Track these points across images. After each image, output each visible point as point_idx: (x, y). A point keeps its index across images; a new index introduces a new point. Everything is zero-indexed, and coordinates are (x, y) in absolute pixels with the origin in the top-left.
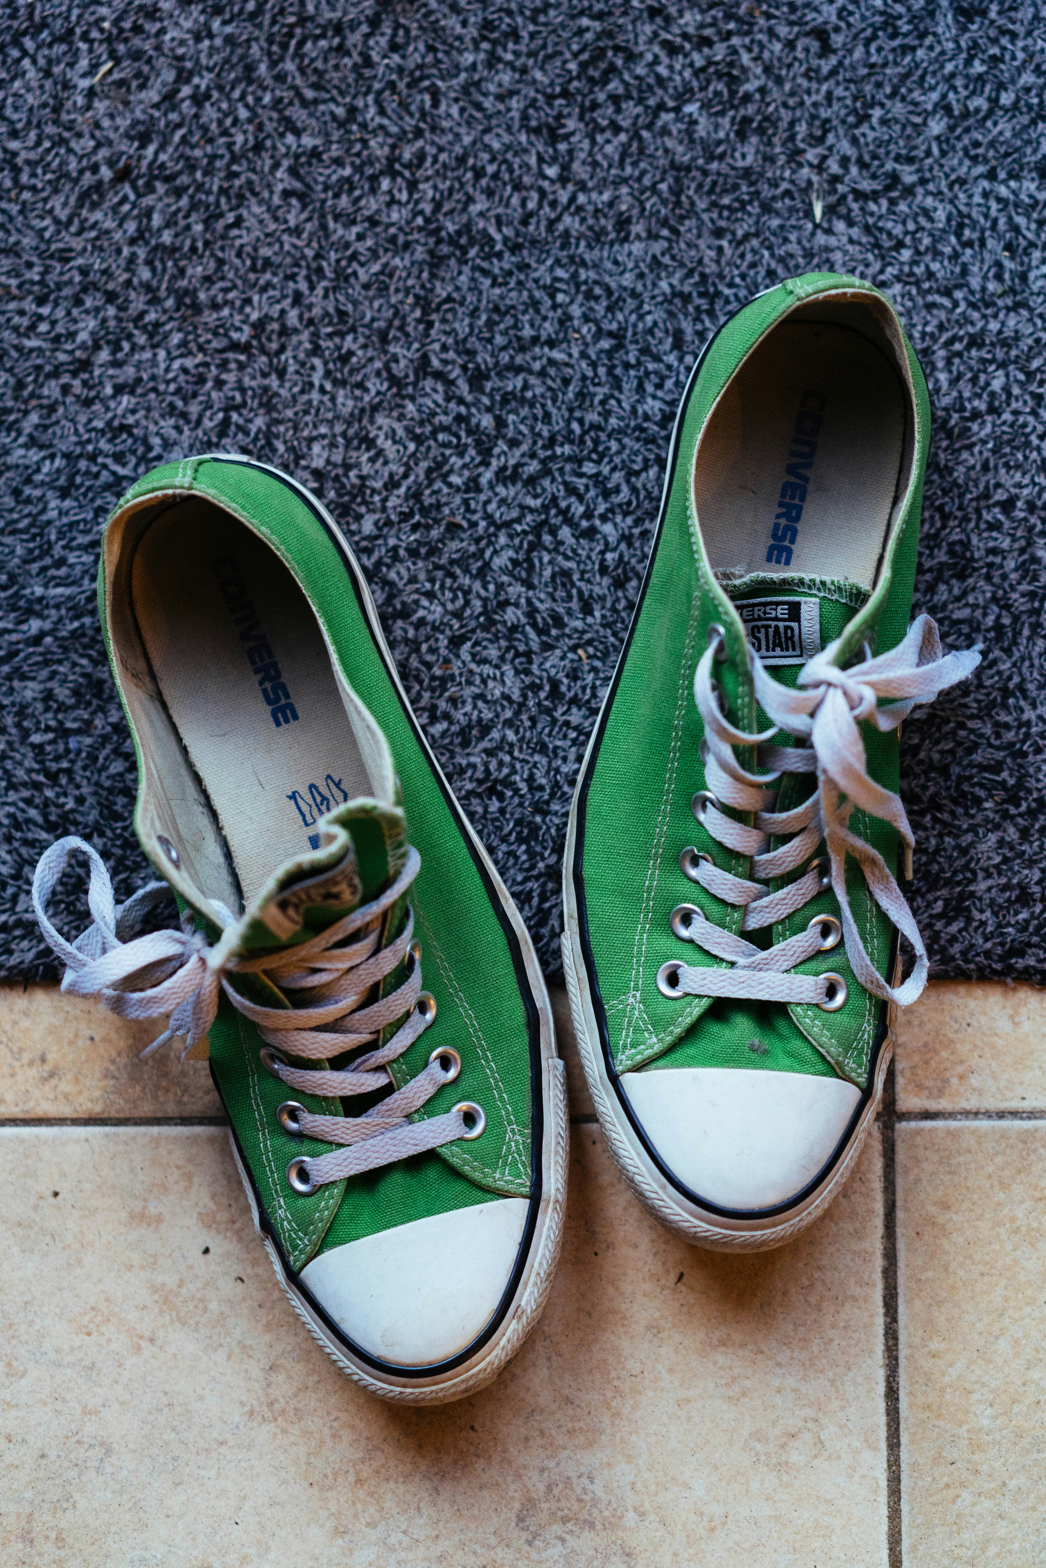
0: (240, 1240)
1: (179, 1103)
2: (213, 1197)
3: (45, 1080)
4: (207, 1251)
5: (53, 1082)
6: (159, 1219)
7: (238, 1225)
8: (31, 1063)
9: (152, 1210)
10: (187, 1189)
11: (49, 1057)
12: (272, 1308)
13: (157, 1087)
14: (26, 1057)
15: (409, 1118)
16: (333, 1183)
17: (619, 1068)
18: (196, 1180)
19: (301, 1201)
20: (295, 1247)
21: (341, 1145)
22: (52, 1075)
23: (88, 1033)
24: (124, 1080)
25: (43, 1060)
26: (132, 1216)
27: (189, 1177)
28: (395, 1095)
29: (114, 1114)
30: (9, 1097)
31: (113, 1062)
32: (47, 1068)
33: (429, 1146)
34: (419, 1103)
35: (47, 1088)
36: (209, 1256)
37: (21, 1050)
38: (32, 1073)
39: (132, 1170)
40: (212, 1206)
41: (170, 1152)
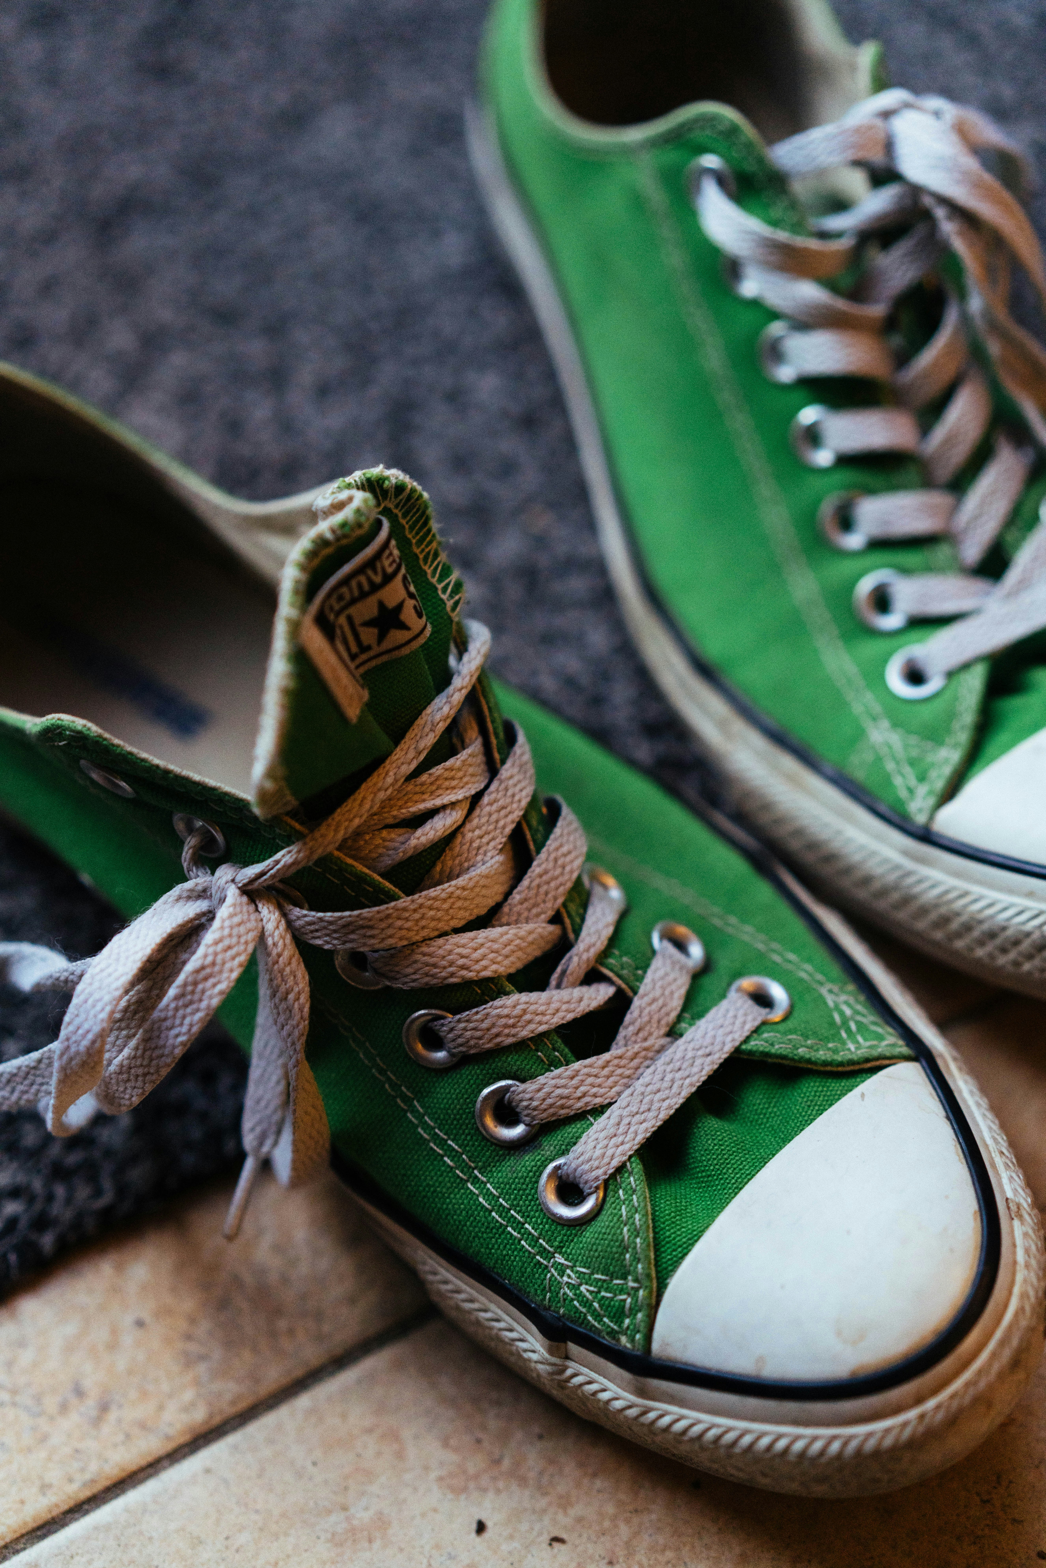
0: (523, 1481)
1: (320, 1338)
2: (445, 1443)
3: (97, 1421)
4: (481, 1528)
5: (113, 1415)
6: (381, 1522)
7: (506, 1463)
8: (64, 1408)
9: (362, 1515)
10: (400, 1455)
11: (88, 1383)
12: (630, 1554)
13: (273, 1334)
14: (51, 1403)
15: (674, 1033)
16: (620, 1169)
17: (921, 819)
18: (407, 1434)
19: (589, 1234)
20: (619, 1314)
21: (599, 1110)
22: (104, 1408)
23: (128, 1320)
24: (217, 1354)
25: (79, 1392)
26: (336, 1541)
27: (393, 1436)
28: (637, 1002)
29: (230, 1411)
30: (54, 1475)
31: (188, 1337)
32: (91, 1404)
33: (729, 1048)
34: (676, 1003)
35: (106, 1429)
36: (487, 1535)
37: (38, 1398)
38: (74, 1419)
39: (299, 1475)
40: (452, 1457)
41: (344, 1416)
